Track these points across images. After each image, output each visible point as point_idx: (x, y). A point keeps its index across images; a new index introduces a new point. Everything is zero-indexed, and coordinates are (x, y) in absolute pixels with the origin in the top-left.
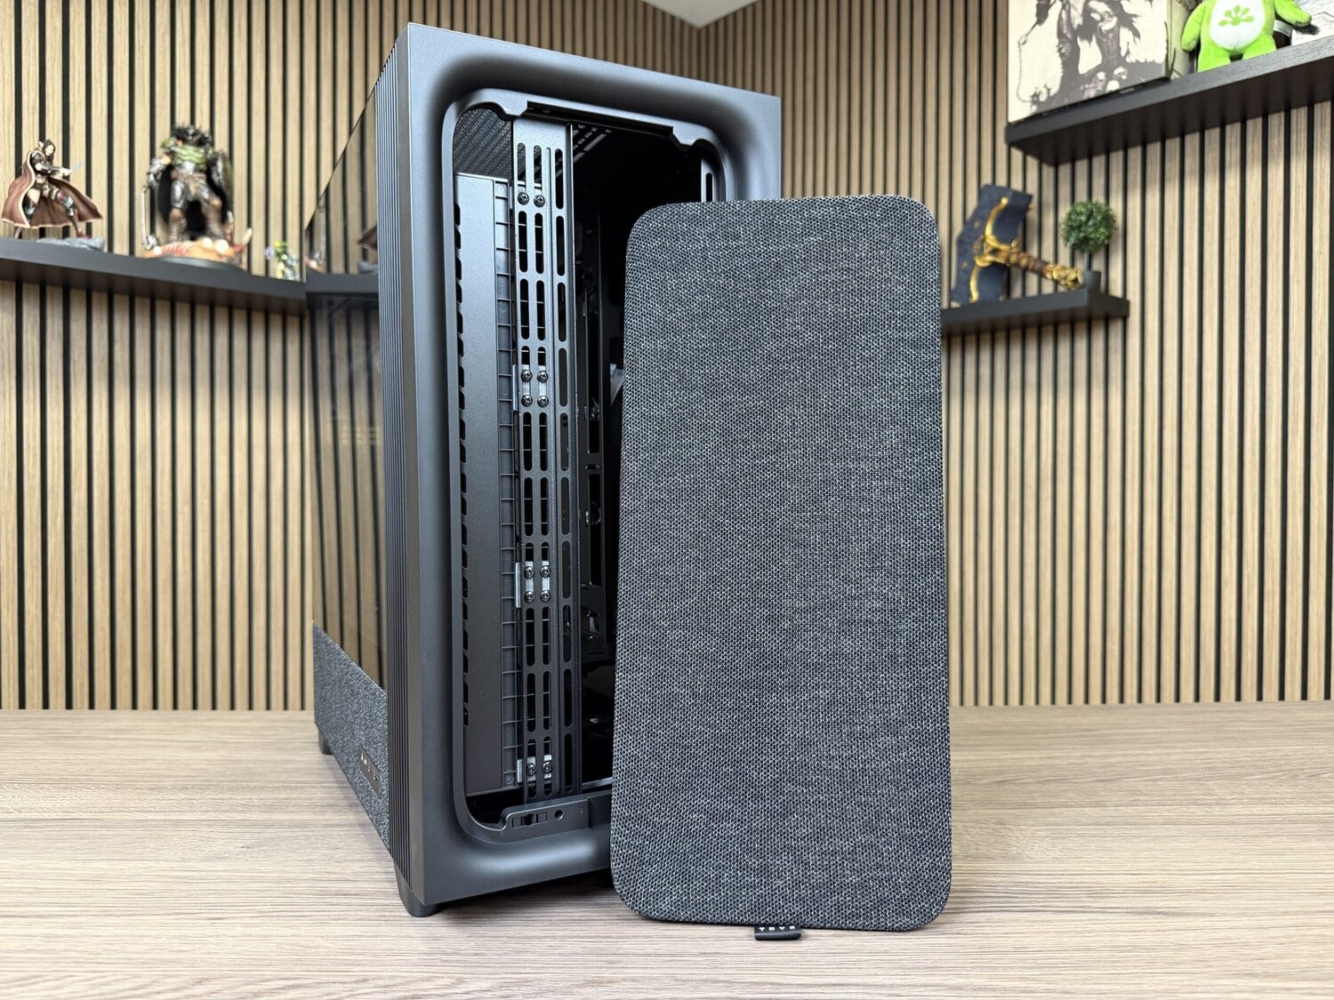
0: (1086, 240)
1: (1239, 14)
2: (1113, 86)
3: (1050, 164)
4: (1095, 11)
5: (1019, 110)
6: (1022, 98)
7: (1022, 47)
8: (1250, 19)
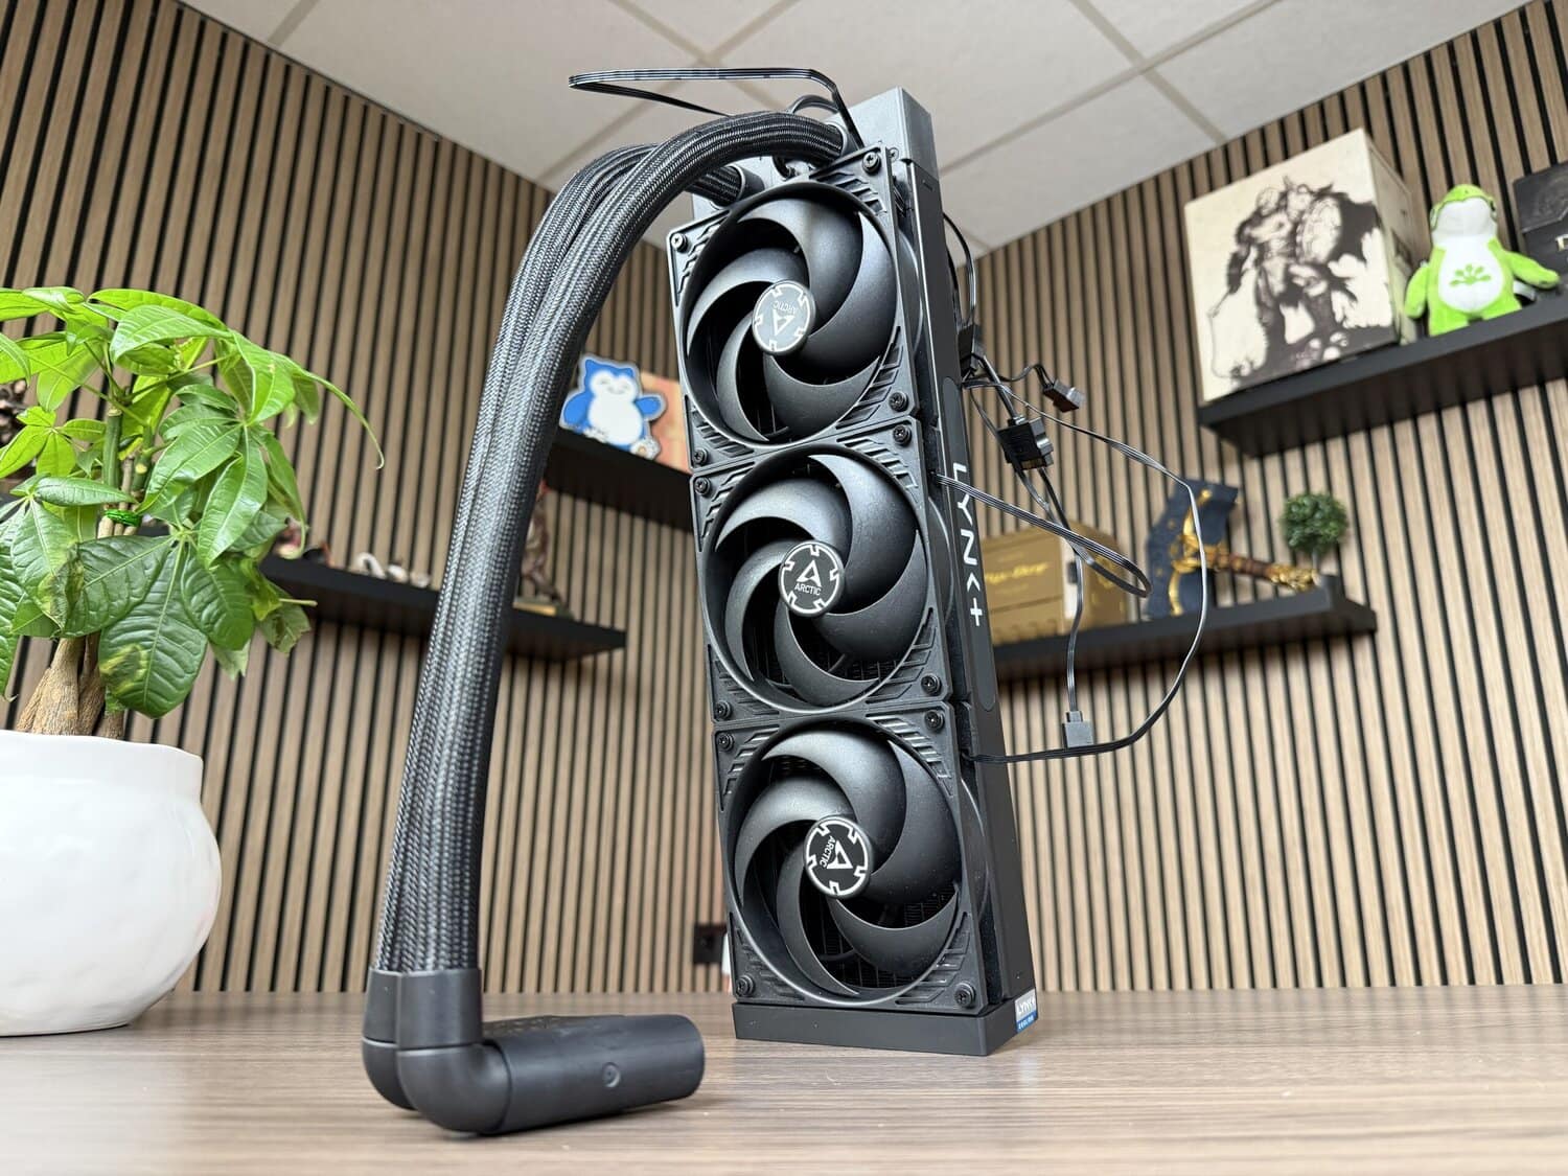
0: (1313, 537)
1: (1473, 273)
2: (1332, 354)
3: (1253, 457)
4: (1297, 276)
5: (1216, 386)
6: (1219, 372)
7: (1216, 320)
8: (1486, 278)
